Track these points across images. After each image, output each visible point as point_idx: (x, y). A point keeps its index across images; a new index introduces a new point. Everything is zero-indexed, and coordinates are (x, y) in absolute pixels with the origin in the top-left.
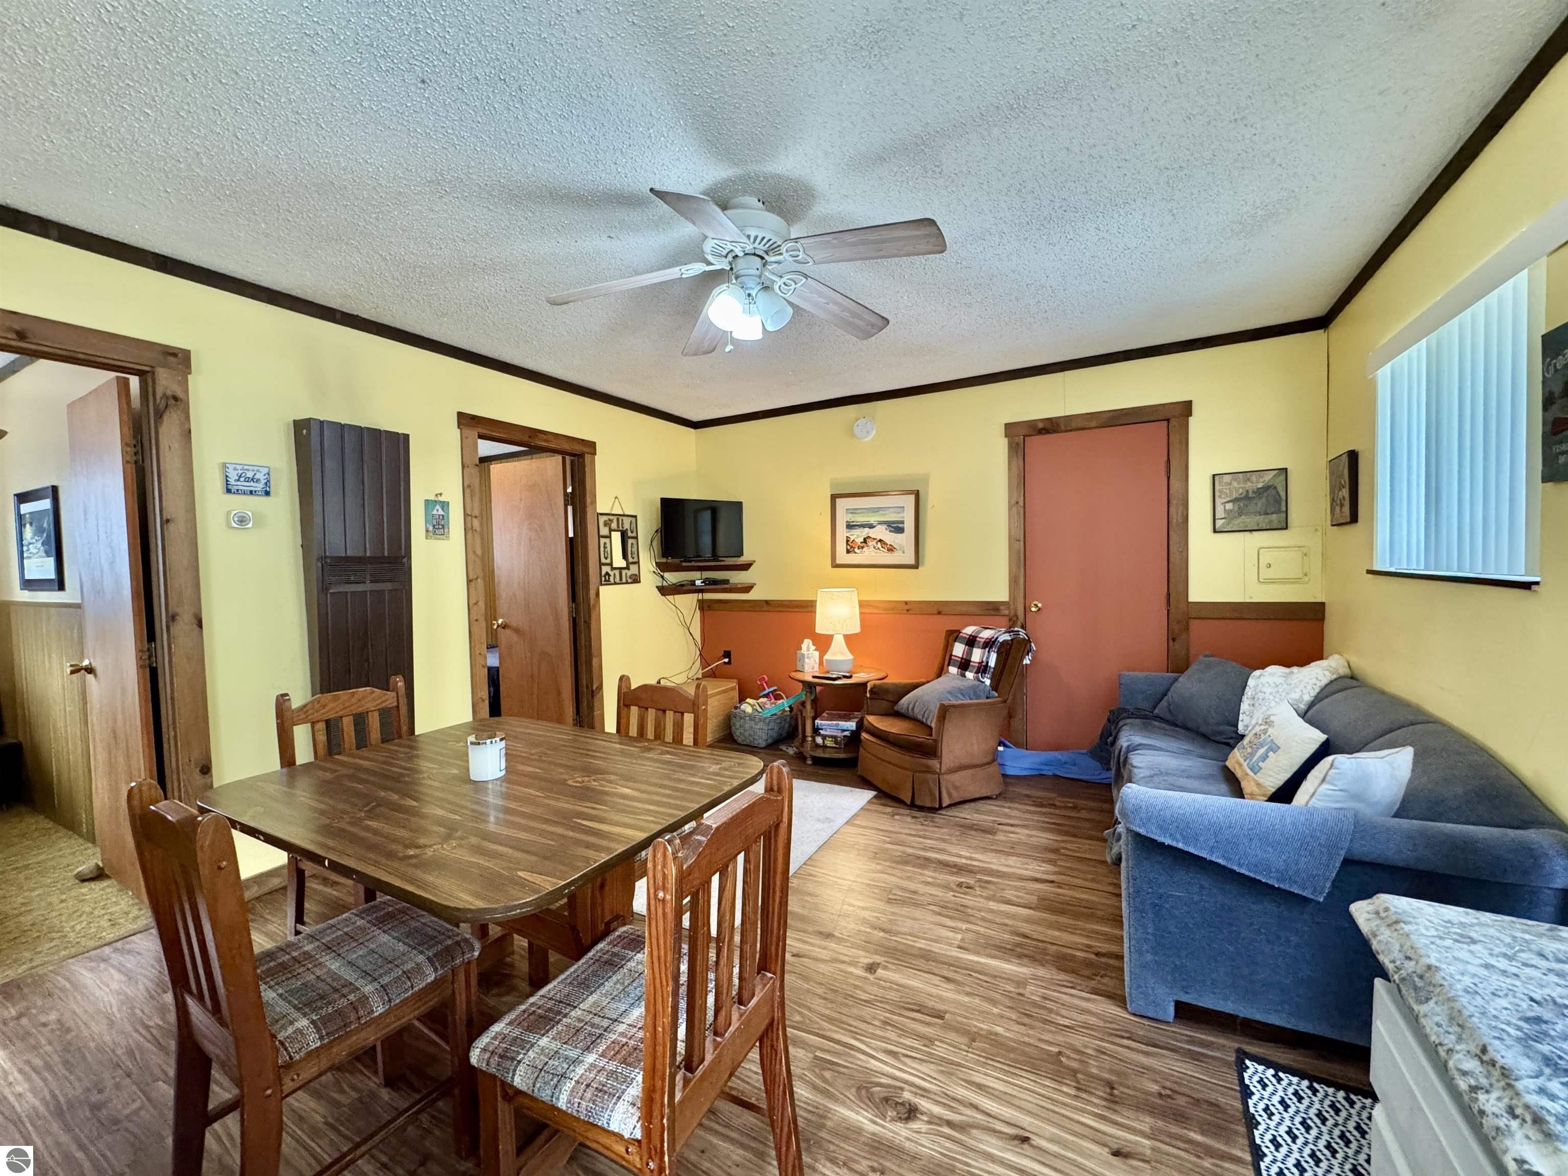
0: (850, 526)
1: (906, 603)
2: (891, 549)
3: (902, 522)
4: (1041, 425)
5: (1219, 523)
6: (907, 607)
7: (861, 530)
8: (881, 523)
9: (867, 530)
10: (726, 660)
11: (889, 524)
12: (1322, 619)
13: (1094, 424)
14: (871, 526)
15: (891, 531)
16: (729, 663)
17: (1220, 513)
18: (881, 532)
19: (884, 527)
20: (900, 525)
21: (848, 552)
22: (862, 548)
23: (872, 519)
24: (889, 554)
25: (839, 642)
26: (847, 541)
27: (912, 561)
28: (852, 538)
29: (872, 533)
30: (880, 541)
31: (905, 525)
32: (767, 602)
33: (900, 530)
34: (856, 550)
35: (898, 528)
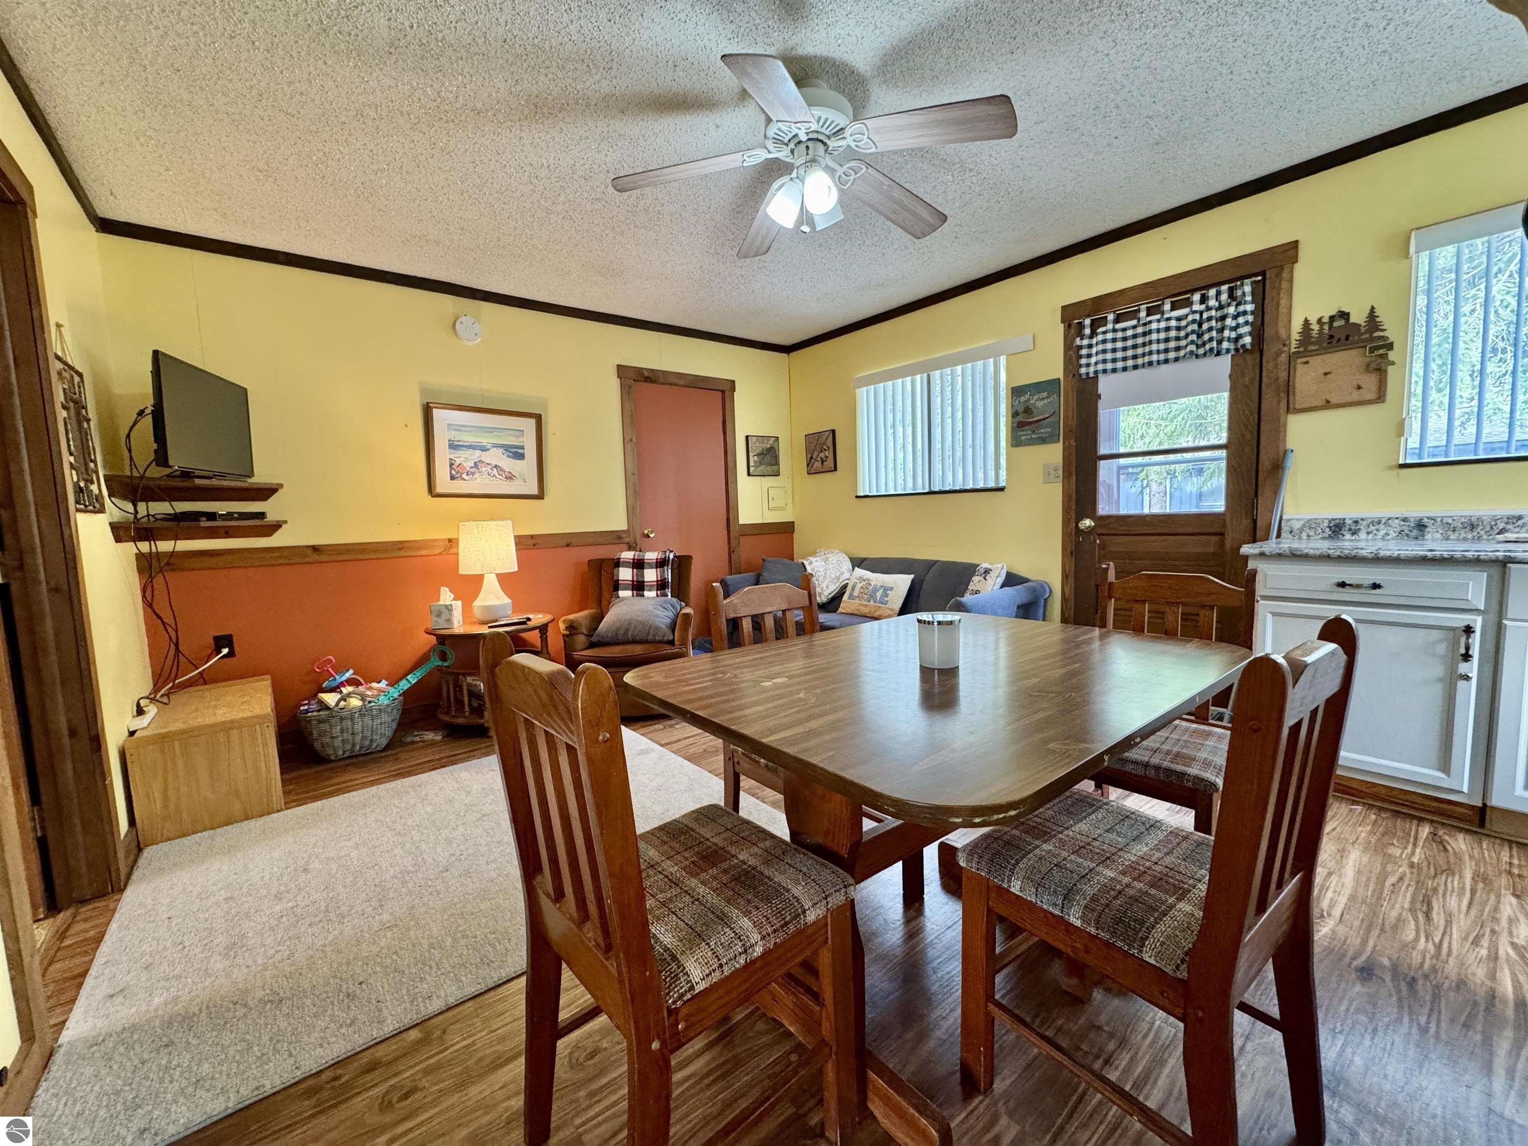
0: (453, 446)
1: (532, 537)
2: (510, 477)
3: (522, 448)
4: (646, 374)
5: (752, 469)
6: (534, 541)
7: (471, 451)
8: (496, 446)
9: (478, 453)
10: (225, 651)
11: (506, 448)
12: (793, 531)
13: (682, 382)
14: (484, 449)
15: (508, 457)
16: (231, 654)
17: (752, 464)
18: (496, 457)
19: (501, 451)
20: (520, 451)
21: (452, 478)
22: (473, 474)
23: (485, 441)
24: (508, 482)
25: (491, 583)
26: (451, 465)
27: (535, 491)
28: (458, 461)
29: (486, 457)
30: (496, 466)
31: (526, 452)
32: (315, 549)
33: (521, 457)
34: (464, 476)
35: (517, 454)
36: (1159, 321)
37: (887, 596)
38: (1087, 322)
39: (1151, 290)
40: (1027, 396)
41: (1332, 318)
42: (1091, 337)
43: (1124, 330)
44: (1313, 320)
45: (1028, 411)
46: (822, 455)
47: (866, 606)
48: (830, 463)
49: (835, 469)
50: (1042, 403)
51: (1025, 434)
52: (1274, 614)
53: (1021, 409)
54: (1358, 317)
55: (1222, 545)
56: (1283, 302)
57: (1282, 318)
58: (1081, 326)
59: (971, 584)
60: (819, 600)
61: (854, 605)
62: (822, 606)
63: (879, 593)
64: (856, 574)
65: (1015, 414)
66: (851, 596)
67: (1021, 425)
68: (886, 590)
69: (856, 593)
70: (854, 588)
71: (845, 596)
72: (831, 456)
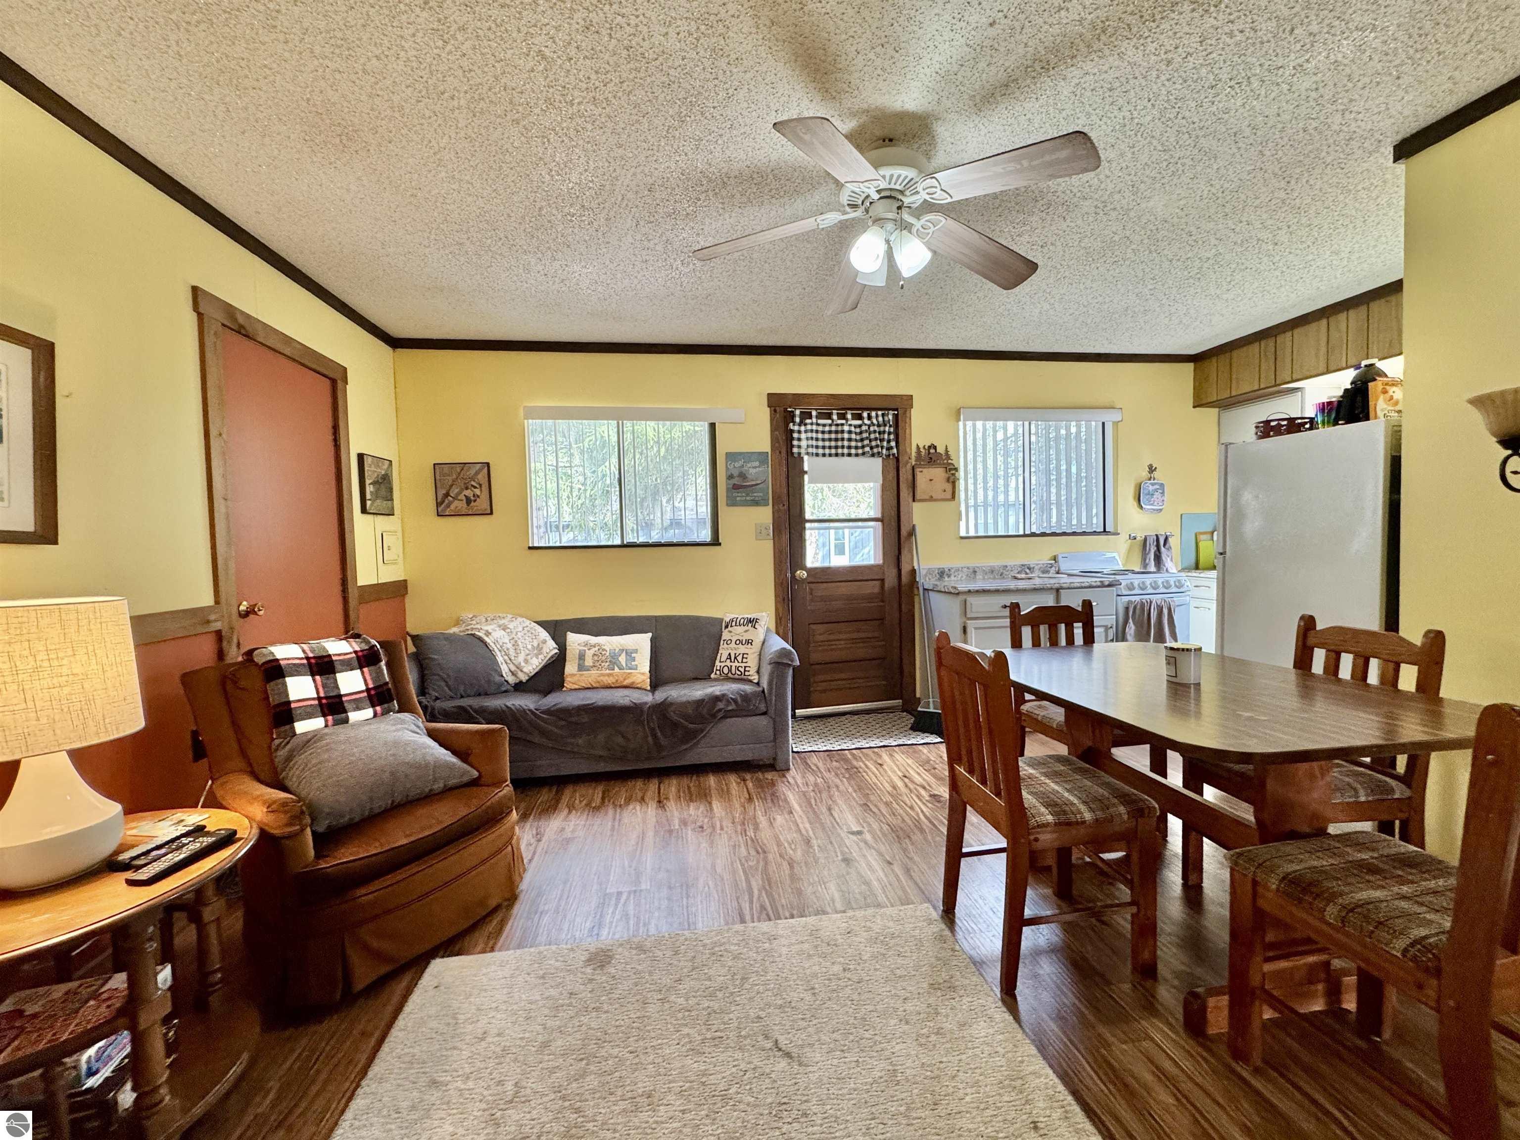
5: (368, 504)
12: (406, 593)
17: (368, 495)
36: (830, 425)
37: (634, 659)
38: (798, 412)
39: (832, 401)
40: (741, 463)
41: (930, 447)
42: (800, 425)
43: (824, 425)
44: (921, 446)
45: (743, 476)
46: (468, 493)
47: (609, 675)
48: (482, 504)
49: (491, 513)
50: (754, 471)
51: (739, 496)
52: (976, 628)
53: (736, 473)
54: (941, 450)
55: (882, 586)
56: (908, 431)
57: (907, 441)
58: (792, 416)
59: (726, 635)
60: (511, 680)
61: (591, 677)
62: (519, 687)
63: (622, 659)
64: (574, 640)
65: (730, 477)
66: (581, 668)
67: (736, 487)
68: (630, 654)
69: (589, 662)
70: (582, 657)
71: (570, 668)
72: (484, 496)
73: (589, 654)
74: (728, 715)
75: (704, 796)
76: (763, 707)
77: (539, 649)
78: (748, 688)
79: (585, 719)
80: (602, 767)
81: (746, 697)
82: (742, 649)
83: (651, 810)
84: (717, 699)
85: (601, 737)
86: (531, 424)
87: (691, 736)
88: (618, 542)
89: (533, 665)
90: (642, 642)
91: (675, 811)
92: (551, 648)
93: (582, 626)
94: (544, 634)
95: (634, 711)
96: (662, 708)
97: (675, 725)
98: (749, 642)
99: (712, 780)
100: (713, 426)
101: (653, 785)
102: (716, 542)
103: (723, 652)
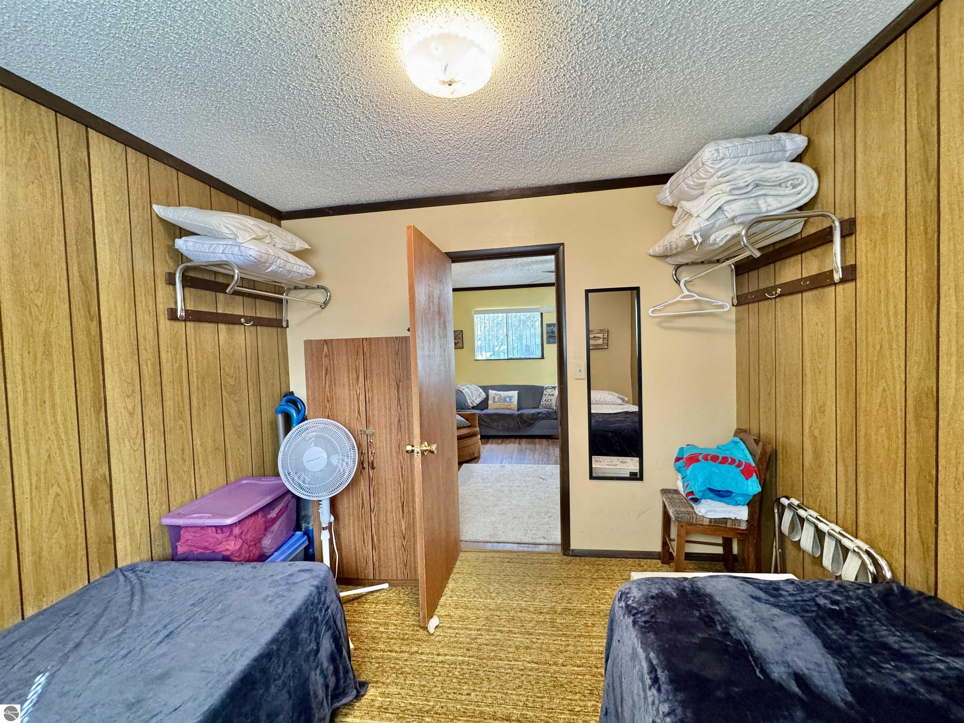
37: (512, 400)
40: (552, 327)
45: (553, 332)
47: (504, 404)
48: (460, 345)
49: (464, 348)
51: (552, 340)
53: (550, 331)
59: (545, 392)
60: (471, 405)
61: (497, 405)
62: (473, 408)
63: (508, 399)
64: (492, 392)
65: (548, 333)
66: (494, 402)
67: (550, 337)
68: (510, 398)
69: (496, 400)
70: (494, 398)
71: (490, 402)
72: (461, 342)
73: (497, 397)
74: (543, 419)
75: (535, 444)
76: (555, 417)
77: (480, 396)
78: (551, 410)
79: (496, 417)
80: (501, 433)
81: (549, 413)
82: (550, 397)
83: (517, 445)
84: (539, 413)
85: (501, 423)
86: (475, 316)
87: (530, 425)
88: (506, 358)
89: (478, 401)
90: (515, 394)
91: (524, 446)
92: (483, 395)
93: (494, 388)
94: (481, 390)
95: (511, 416)
96: (520, 416)
97: (525, 421)
98: (553, 395)
99: (537, 440)
100: (542, 314)
101: (518, 440)
102: (543, 357)
103: (544, 399)
